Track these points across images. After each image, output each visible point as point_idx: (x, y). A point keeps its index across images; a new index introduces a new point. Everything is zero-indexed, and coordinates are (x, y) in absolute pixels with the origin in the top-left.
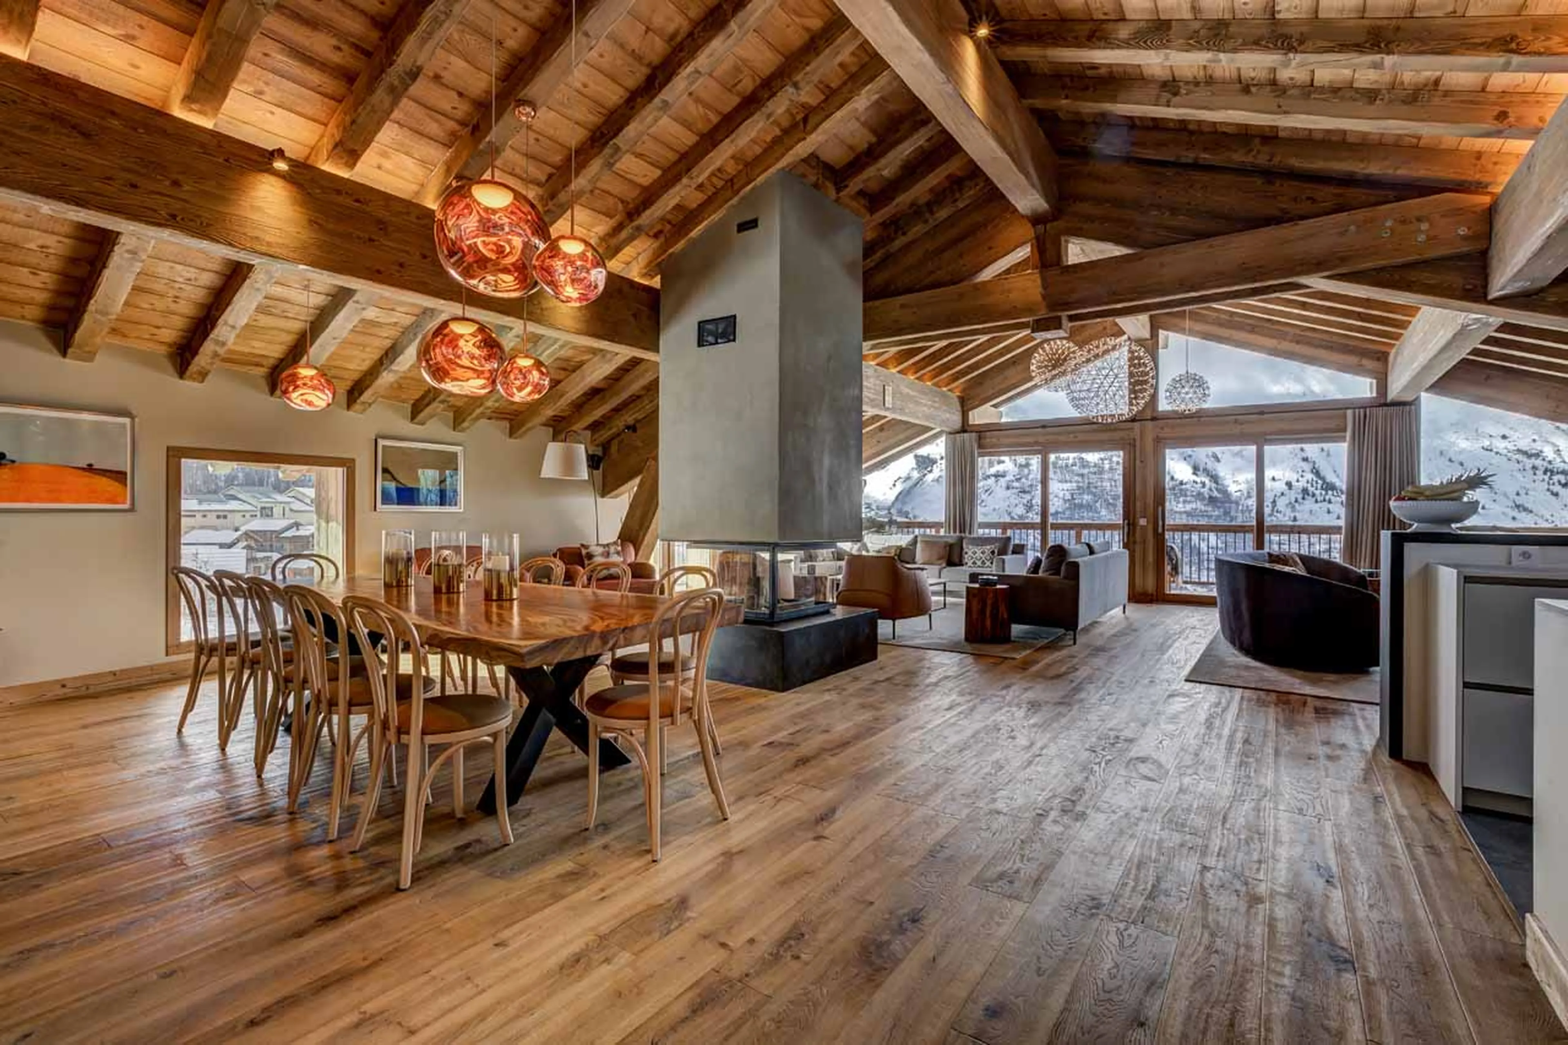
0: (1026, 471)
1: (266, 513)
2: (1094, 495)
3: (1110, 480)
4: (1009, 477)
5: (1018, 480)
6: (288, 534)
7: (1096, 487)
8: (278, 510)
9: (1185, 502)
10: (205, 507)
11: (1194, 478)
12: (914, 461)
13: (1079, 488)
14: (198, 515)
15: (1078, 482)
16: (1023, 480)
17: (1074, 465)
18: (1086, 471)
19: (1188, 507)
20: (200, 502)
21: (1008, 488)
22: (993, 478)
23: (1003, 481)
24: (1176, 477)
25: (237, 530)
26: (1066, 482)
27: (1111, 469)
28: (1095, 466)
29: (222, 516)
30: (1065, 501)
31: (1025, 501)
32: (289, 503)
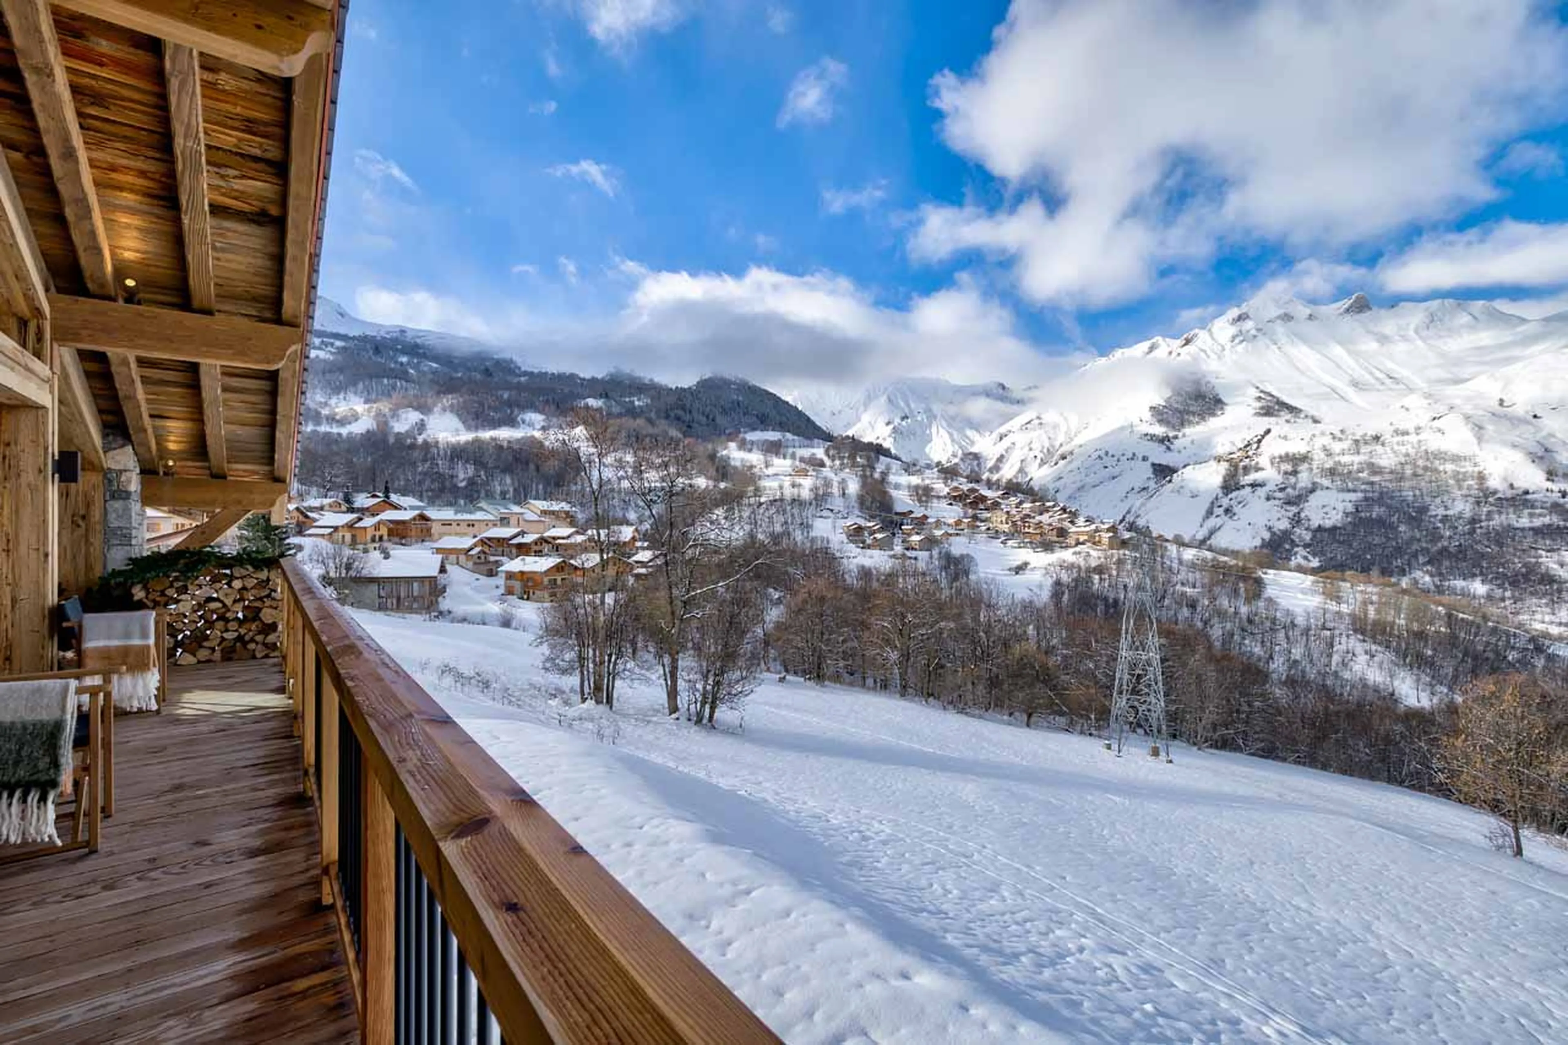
0: (1293, 480)
1: (504, 521)
2: (1389, 507)
3: (1413, 488)
4: (1270, 487)
5: (1282, 490)
6: (514, 541)
7: (1392, 498)
8: (513, 520)
9: (1531, 515)
10: (459, 517)
11: (1549, 485)
12: (1151, 470)
13: (1366, 499)
14: (454, 524)
15: (1365, 491)
16: (1289, 490)
17: (1360, 471)
18: (1376, 479)
19: (1538, 522)
20: (456, 513)
21: (1268, 499)
22: (1248, 489)
23: (1261, 492)
24: (1515, 485)
25: (475, 537)
26: (1349, 491)
27: (1415, 475)
28: (1391, 472)
29: (471, 524)
30: (1347, 514)
31: (1290, 514)
32: (522, 514)
